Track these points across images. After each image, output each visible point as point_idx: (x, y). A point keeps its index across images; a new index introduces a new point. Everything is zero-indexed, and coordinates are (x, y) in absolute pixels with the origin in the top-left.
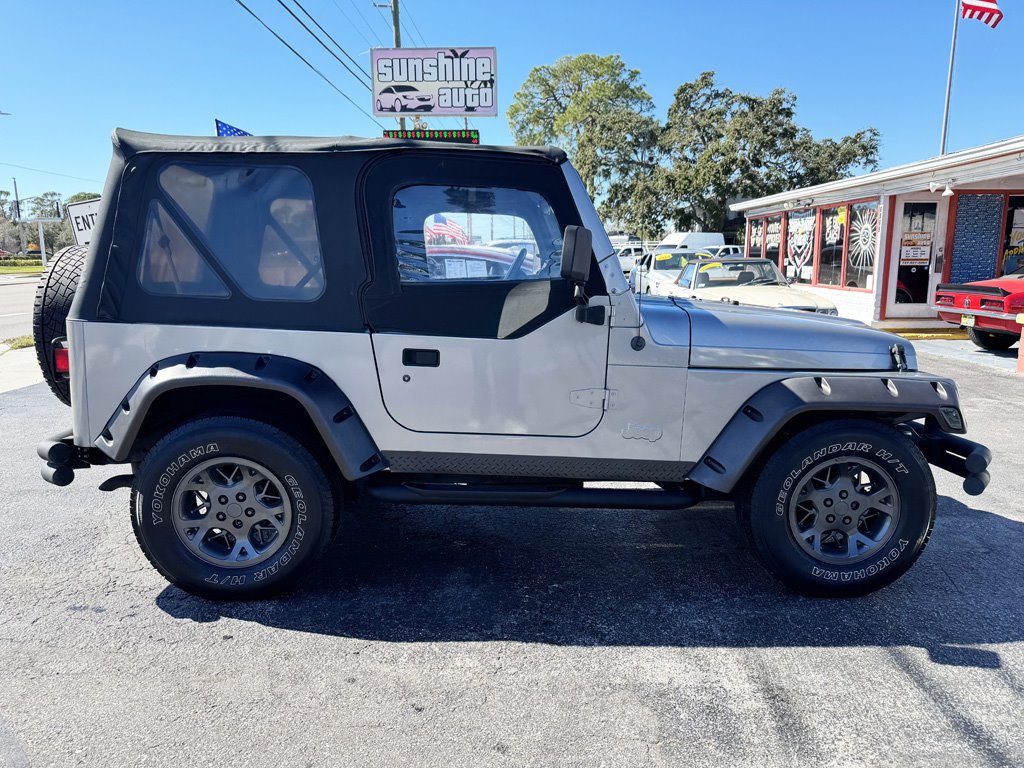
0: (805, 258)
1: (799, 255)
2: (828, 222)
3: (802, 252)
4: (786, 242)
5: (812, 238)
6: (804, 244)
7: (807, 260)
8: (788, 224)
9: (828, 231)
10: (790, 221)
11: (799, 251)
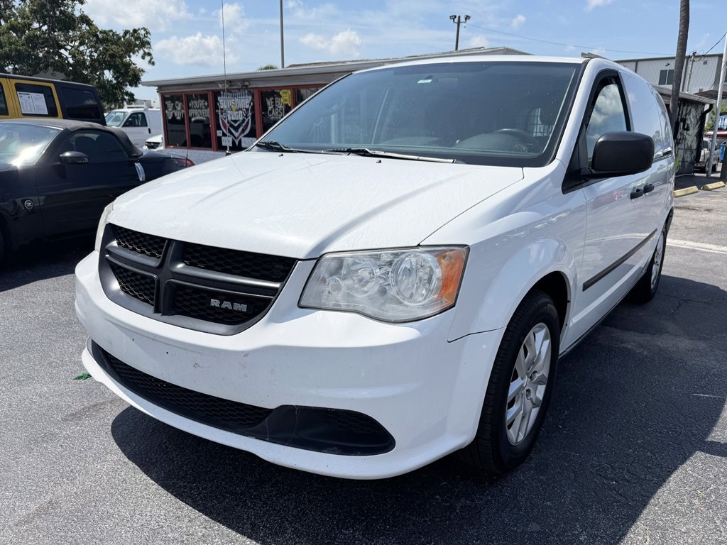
0: (243, 131)
1: (236, 129)
2: (269, 102)
3: (239, 126)
4: (217, 116)
5: (250, 114)
6: (241, 119)
7: (247, 132)
8: (216, 101)
9: (270, 108)
10: (219, 98)
11: (236, 125)
